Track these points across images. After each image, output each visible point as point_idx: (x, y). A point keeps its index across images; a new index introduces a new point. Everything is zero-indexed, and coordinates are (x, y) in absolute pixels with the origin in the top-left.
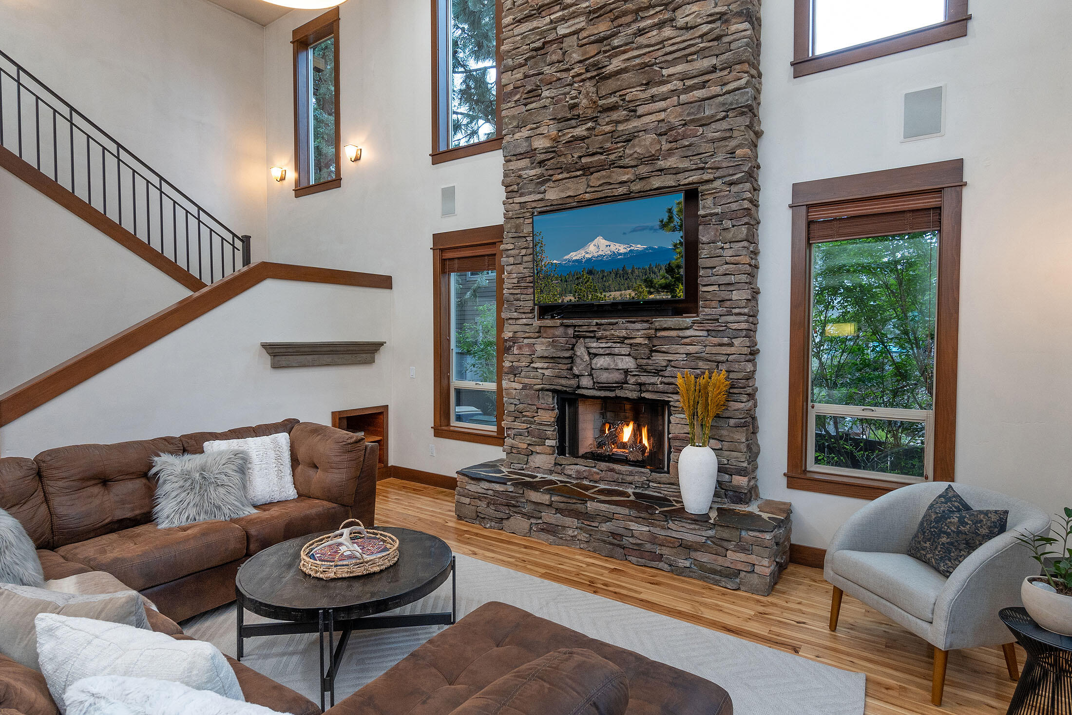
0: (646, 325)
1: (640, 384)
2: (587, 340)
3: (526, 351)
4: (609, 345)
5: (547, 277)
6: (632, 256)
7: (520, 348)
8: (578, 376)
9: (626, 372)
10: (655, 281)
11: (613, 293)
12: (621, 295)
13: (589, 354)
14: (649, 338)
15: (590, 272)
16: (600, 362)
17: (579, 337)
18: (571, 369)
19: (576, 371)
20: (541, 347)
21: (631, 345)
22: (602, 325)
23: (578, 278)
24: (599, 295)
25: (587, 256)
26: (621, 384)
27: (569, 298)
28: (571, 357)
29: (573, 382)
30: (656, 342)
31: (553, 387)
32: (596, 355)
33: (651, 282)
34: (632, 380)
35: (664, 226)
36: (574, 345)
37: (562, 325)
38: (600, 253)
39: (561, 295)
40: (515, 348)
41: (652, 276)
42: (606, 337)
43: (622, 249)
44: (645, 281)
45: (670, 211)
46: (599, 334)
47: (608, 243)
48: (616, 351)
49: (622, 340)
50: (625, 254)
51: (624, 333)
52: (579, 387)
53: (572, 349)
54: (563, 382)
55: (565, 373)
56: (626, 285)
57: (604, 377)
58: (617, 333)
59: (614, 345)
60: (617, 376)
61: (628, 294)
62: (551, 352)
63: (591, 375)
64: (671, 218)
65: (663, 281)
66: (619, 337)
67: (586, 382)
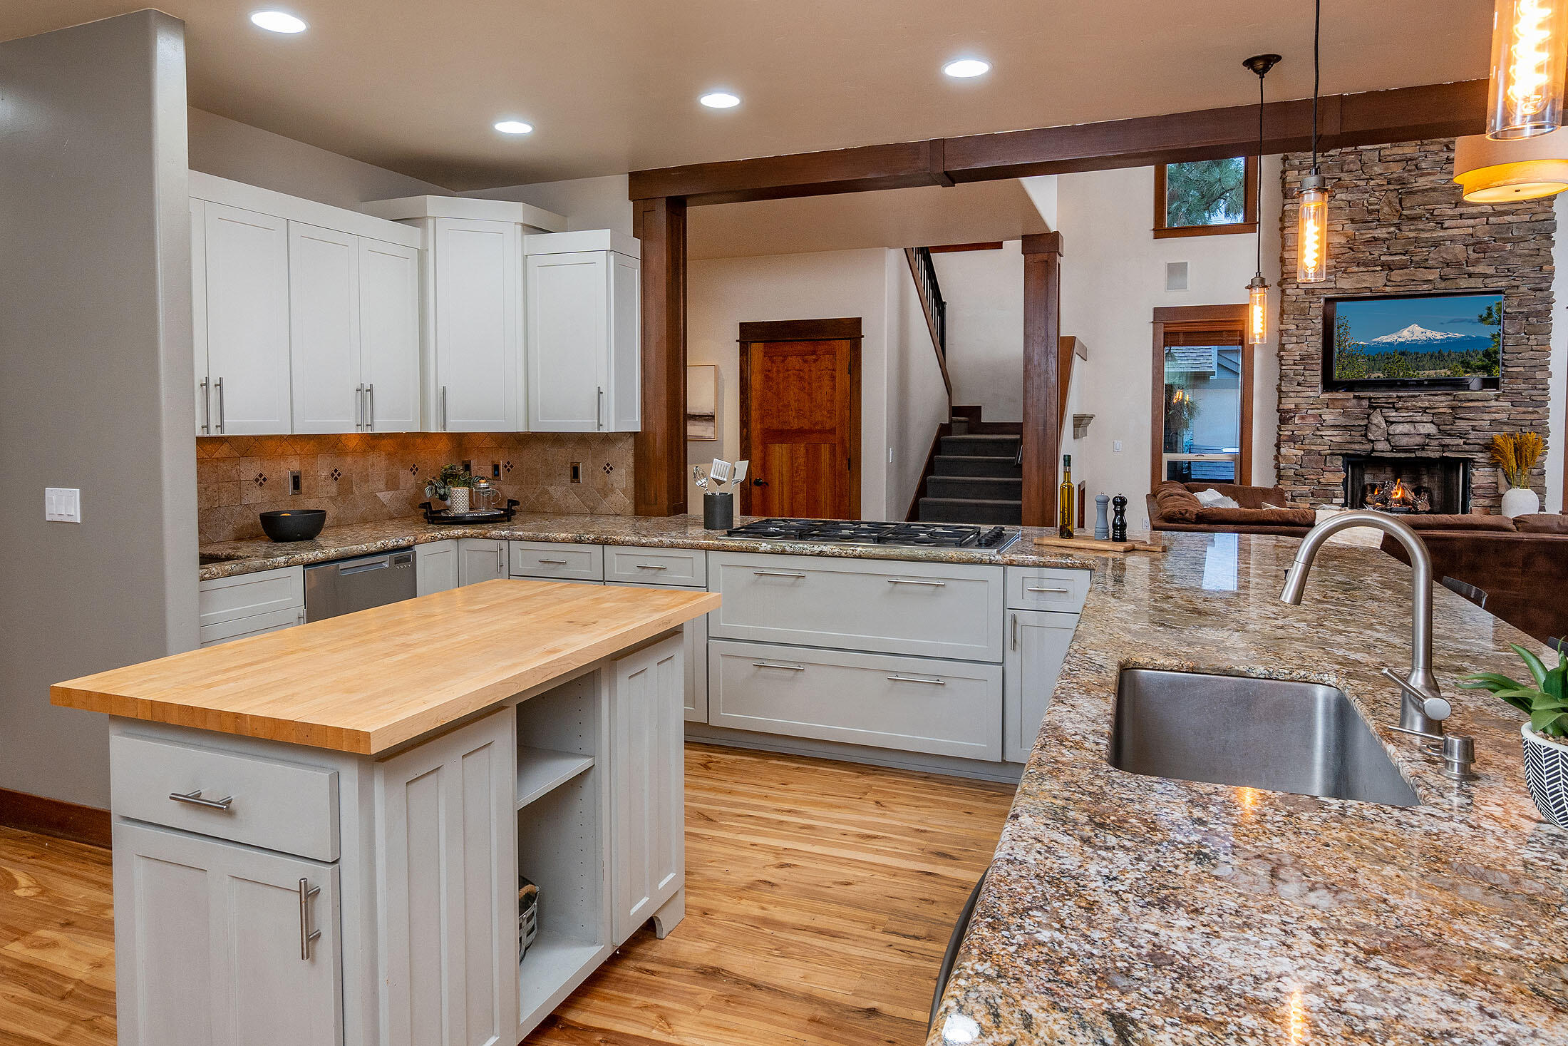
0: (1452, 398)
1: (1444, 446)
2: (1384, 410)
3: (1310, 421)
4: (1411, 414)
5: (1351, 355)
6: (1449, 342)
7: (1303, 418)
8: (1372, 441)
9: (1428, 436)
10: (1472, 363)
11: (1427, 372)
12: (1436, 373)
13: (1386, 421)
14: (1453, 408)
15: (1403, 354)
16: (1399, 429)
17: (1375, 408)
18: (1366, 435)
19: (1371, 437)
20: (1330, 417)
21: (1433, 414)
22: (1402, 397)
23: (1388, 358)
24: (1412, 373)
25: (1400, 340)
26: (1423, 447)
27: (1375, 375)
28: (1366, 426)
29: (1368, 447)
30: (1459, 411)
31: (1345, 452)
32: (1392, 423)
33: (1468, 363)
34: (1436, 442)
35: (1482, 320)
36: (1369, 415)
37: (1355, 397)
38: (1414, 338)
39: (1367, 372)
40: (1297, 418)
41: (1470, 359)
42: (1407, 408)
43: (1439, 336)
44: (1462, 362)
45: (1489, 309)
46: (1400, 405)
47: (1424, 330)
48: (1418, 418)
49: (1425, 410)
50: (1441, 340)
51: (1427, 404)
52: (1373, 450)
53: (1368, 418)
54: (1357, 447)
55: (1360, 439)
56: (1441, 366)
57: (1404, 441)
58: (1419, 404)
59: (1416, 414)
60: (1418, 440)
61: (1443, 373)
62: (1341, 421)
63: (1388, 440)
64: (1490, 315)
65: (1480, 363)
66: (1421, 408)
67: (1380, 446)
